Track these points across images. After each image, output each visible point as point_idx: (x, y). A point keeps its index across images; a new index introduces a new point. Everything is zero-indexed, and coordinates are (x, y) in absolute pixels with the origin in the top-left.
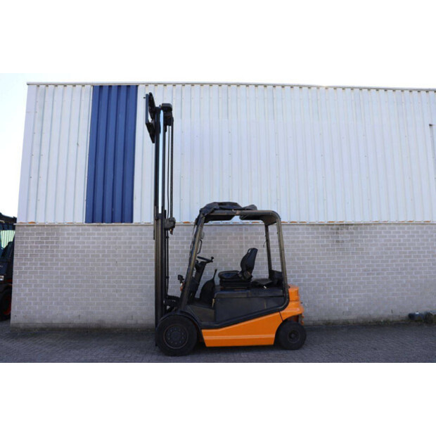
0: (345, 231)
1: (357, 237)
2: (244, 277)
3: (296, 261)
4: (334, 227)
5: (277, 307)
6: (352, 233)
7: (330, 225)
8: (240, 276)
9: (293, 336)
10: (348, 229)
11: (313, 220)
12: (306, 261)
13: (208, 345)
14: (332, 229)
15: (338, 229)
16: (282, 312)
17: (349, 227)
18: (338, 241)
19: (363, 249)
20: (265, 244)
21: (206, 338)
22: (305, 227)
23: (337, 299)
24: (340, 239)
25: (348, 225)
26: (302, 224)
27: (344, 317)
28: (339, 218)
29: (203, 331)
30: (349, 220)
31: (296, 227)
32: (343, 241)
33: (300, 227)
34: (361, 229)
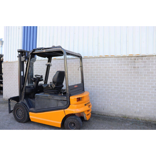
0: (140, 60)
1: (149, 64)
3: (107, 78)
4: (133, 58)
5: (63, 106)
6: (145, 62)
7: (131, 56)
9: (73, 125)
10: (142, 59)
11: (118, 54)
12: (113, 79)
14: (131, 59)
15: (135, 59)
17: (144, 58)
18: (134, 67)
19: (152, 73)
20: (80, 69)
21: (31, 117)
22: (114, 58)
23: (132, 103)
24: (136, 66)
25: (142, 56)
26: (112, 57)
27: (136, 115)
29: (30, 113)
30: (143, 53)
31: (108, 58)
32: (138, 67)
33: (110, 59)
34: (152, 59)
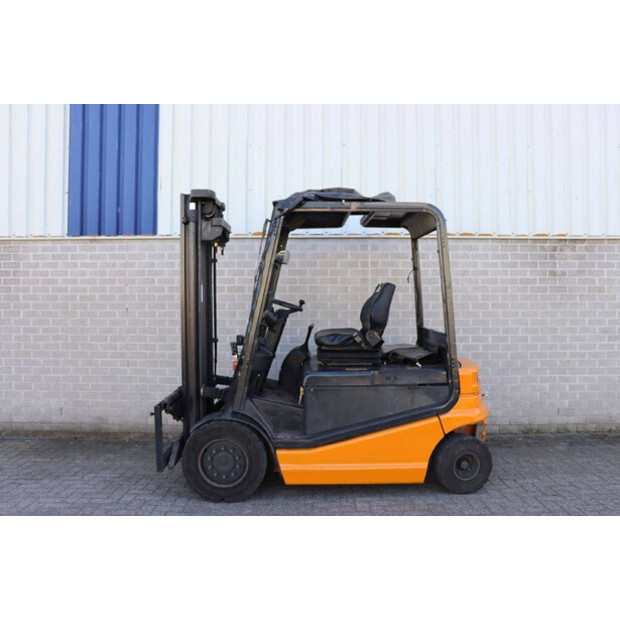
0: (568, 252)
1: (593, 265)
2: (367, 343)
3: (471, 309)
4: (548, 245)
6: (582, 257)
7: (540, 239)
8: (358, 339)
10: (574, 249)
11: (506, 230)
12: (490, 309)
13: (288, 481)
14: (542, 248)
15: (555, 249)
16: (442, 417)
17: (578, 245)
18: (553, 273)
19: (601, 290)
21: (284, 467)
22: (490, 243)
23: (547, 385)
24: (558, 269)
25: (575, 241)
26: (484, 238)
27: (560, 420)
28: (557, 229)
29: (279, 453)
30: (577, 231)
31: (472, 243)
32: (563, 274)
33: (481, 244)
34: (600, 249)
